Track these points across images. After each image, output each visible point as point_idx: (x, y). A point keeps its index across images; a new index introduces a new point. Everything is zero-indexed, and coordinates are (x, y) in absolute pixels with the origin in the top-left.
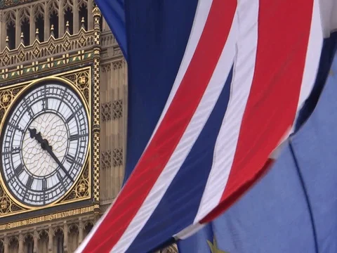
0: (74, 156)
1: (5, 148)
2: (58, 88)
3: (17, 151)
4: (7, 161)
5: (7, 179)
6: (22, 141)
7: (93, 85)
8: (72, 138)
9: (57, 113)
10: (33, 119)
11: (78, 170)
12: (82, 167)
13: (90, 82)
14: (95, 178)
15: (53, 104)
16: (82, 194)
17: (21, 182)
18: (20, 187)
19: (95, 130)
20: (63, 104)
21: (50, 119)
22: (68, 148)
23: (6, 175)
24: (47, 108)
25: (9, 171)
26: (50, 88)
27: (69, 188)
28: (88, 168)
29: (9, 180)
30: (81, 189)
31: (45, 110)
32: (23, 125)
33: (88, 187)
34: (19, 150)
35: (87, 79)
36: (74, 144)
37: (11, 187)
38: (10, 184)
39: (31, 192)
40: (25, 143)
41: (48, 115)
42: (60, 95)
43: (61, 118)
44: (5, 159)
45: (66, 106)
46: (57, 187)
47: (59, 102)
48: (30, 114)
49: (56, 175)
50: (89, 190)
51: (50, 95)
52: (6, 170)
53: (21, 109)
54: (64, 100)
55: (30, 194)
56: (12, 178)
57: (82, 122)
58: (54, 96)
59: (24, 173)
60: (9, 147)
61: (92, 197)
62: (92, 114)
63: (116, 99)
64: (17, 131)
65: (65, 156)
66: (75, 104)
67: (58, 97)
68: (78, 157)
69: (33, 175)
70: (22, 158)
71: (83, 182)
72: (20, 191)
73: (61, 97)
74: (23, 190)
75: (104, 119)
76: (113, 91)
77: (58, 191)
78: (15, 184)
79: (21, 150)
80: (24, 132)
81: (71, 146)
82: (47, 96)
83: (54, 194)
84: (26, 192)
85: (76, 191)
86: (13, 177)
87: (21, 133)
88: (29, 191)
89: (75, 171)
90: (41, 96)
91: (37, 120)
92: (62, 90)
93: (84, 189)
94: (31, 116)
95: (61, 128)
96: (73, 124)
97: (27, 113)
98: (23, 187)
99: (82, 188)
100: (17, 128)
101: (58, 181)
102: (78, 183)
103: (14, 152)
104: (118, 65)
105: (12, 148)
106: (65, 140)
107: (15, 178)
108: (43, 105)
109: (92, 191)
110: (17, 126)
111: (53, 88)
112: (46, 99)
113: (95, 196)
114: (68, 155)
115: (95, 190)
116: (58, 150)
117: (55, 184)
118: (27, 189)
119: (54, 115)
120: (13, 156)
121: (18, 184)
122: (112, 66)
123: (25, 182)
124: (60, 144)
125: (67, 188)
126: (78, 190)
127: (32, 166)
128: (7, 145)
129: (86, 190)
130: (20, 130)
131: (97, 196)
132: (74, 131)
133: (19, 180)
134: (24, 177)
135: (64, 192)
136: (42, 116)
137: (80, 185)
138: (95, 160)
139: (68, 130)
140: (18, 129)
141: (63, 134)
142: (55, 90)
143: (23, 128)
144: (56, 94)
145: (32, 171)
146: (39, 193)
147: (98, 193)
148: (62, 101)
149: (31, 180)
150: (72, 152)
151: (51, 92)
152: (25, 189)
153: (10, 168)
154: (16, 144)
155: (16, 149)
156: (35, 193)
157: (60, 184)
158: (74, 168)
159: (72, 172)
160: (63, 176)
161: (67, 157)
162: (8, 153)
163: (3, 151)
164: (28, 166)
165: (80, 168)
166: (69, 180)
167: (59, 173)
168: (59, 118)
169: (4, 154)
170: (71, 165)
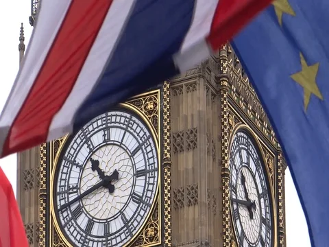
0: (141, 195)
1: (60, 186)
2: (121, 116)
3: (75, 190)
4: (63, 202)
5: (63, 223)
6: (80, 178)
7: (162, 111)
8: (138, 174)
9: (121, 145)
10: (92, 152)
11: (146, 212)
12: (150, 207)
13: (158, 108)
14: (166, 220)
15: (116, 134)
16: (151, 239)
17: (79, 227)
18: (78, 233)
19: (165, 163)
20: (127, 134)
21: (112, 152)
22: (134, 185)
23: (61, 218)
24: (109, 140)
25: (65, 214)
26: (112, 116)
27: (136, 233)
28: (157, 208)
29: (66, 224)
30: (149, 233)
31: (107, 142)
32: (81, 159)
33: (157, 231)
34: (77, 189)
35: (155, 104)
36: (141, 181)
37: (68, 233)
38: (66, 229)
39: (92, 238)
40: (84, 180)
41: (110, 147)
42: (124, 124)
43: (126, 150)
44: (60, 200)
45: (131, 137)
46: (122, 231)
47: (123, 131)
48: (88, 146)
49: (120, 217)
50: (159, 234)
51: (112, 124)
52: (62, 213)
53: (79, 141)
54: (129, 129)
55: (90, 240)
56: (69, 222)
57: (150, 155)
58: (117, 125)
59: (83, 215)
60: (65, 186)
61: (163, 242)
62: (162, 146)
63: (189, 127)
64: (74, 167)
65: (130, 195)
66: (141, 134)
67: (122, 125)
68: (146, 196)
69: (93, 218)
71: (152, 225)
72: (78, 237)
73: (125, 127)
74: (82, 235)
75: (176, 151)
76: (186, 117)
77: (123, 236)
78: (72, 229)
79: (80, 189)
80: (82, 168)
81: (138, 183)
82: (109, 125)
83: (119, 240)
84: (86, 238)
85: (144, 236)
86: (70, 220)
87: (78, 169)
88: (89, 237)
89: (142, 213)
90: (102, 125)
91: (97, 153)
92: (126, 117)
93: (153, 233)
94: (90, 149)
95: (126, 162)
96: (139, 157)
97: (86, 146)
98: (82, 233)
99: (151, 233)
100: (74, 163)
101: (123, 225)
102: (146, 226)
103: (71, 191)
104: (192, 87)
105: (69, 187)
106: (130, 176)
107: (73, 221)
108: (104, 135)
109: (163, 235)
110: (75, 161)
111: (116, 116)
112: (107, 129)
113: (167, 241)
114: (134, 193)
115: (167, 234)
116: (123, 188)
117: (119, 228)
118: (87, 234)
119: (117, 147)
120: (70, 196)
121: (75, 229)
122: (184, 89)
123: (83, 226)
124: (125, 181)
125: (134, 233)
126: (146, 234)
127: (92, 207)
128: (63, 183)
129: (155, 234)
130: (77, 165)
131: (169, 241)
132: (140, 166)
133: (77, 224)
134: (82, 221)
135: (129, 237)
136: (103, 149)
137: (149, 229)
138: (166, 198)
139: (134, 165)
141: (129, 168)
142: (118, 118)
143: (81, 163)
144: (120, 123)
145: (92, 214)
146: (101, 239)
147: (169, 238)
148: (126, 130)
149: (91, 224)
150: (139, 190)
151: (113, 120)
152: (84, 235)
153: (66, 210)
154: (73, 182)
155: (73, 188)
156: (96, 239)
157: (125, 228)
158: (141, 208)
159: (139, 214)
160: (128, 218)
161: (133, 196)
162: (64, 193)
163: (58, 190)
164: (87, 208)
165: (149, 208)
166: (135, 224)
167: (123, 214)
168: (123, 151)
169: (59, 194)
170: (137, 205)
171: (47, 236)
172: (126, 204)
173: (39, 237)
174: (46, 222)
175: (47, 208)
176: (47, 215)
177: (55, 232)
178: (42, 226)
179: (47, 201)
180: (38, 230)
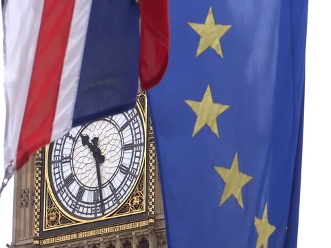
0: (128, 167)
1: (55, 156)
3: (68, 160)
4: (57, 170)
5: (56, 189)
6: (73, 149)
8: (126, 147)
9: (110, 121)
10: (85, 126)
11: (132, 182)
12: (137, 178)
14: (151, 190)
16: (136, 207)
17: (71, 193)
18: (70, 199)
19: (151, 139)
21: (103, 127)
22: (122, 158)
23: (55, 185)
25: (58, 181)
27: (122, 201)
28: (142, 180)
29: (59, 191)
30: (135, 202)
32: (74, 132)
33: (142, 200)
34: (70, 159)
36: (128, 154)
37: (61, 199)
38: (59, 195)
39: (82, 204)
40: (77, 151)
41: (101, 122)
43: (115, 125)
44: (54, 168)
46: (110, 199)
49: (108, 186)
50: (144, 203)
52: (56, 180)
55: (80, 206)
56: (61, 188)
57: (137, 130)
59: (75, 183)
60: (59, 156)
61: (147, 210)
62: (148, 123)
64: (68, 139)
65: (118, 166)
66: (130, 111)
68: (133, 168)
69: (84, 186)
70: (72, 168)
71: (137, 194)
72: (70, 203)
74: (73, 201)
77: (111, 204)
78: (64, 195)
79: (72, 159)
80: (75, 140)
81: (125, 155)
83: (107, 206)
84: (77, 204)
85: (130, 204)
86: (63, 187)
87: (72, 140)
88: (79, 203)
89: (129, 183)
91: (89, 127)
93: (138, 202)
95: (115, 136)
96: (127, 132)
98: (73, 199)
100: (67, 135)
102: (132, 195)
103: (64, 161)
105: (62, 156)
106: (118, 150)
107: (65, 188)
109: (147, 204)
110: (68, 133)
113: (150, 210)
114: (122, 166)
115: (151, 203)
116: (112, 160)
117: (107, 196)
118: (78, 200)
119: (107, 123)
120: (63, 165)
121: (67, 195)
123: (75, 193)
124: (113, 153)
125: (120, 201)
126: (132, 203)
127: (83, 176)
128: (57, 153)
129: (140, 203)
130: (71, 138)
131: (153, 210)
132: (128, 140)
133: (69, 191)
134: (74, 188)
135: (116, 205)
137: (135, 198)
138: (151, 171)
139: (122, 139)
140: (69, 136)
141: (117, 142)
143: (74, 136)
145: (83, 182)
146: (90, 206)
147: (153, 207)
149: (81, 191)
150: (126, 162)
152: (75, 201)
153: (60, 178)
154: (67, 152)
155: (66, 158)
156: (86, 205)
157: (113, 196)
158: (128, 179)
159: (125, 184)
160: (116, 187)
161: (121, 168)
162: (58, 162)
163: (53, 160)
164: (79, 176)
165: (135, 179)
166: (122, 192)
167: (112, 184)
168: (113, 126)
169: (54, 162)
170: (124, 176)
171: (41, 201)
172: (115, 175)
173: (34, 201)
174: (41, 188)
175: (42, 175)
176: (42, 182)
177: (49, 197)
178: (37, 191)
179: (42, 169)
180: (34, 194)
